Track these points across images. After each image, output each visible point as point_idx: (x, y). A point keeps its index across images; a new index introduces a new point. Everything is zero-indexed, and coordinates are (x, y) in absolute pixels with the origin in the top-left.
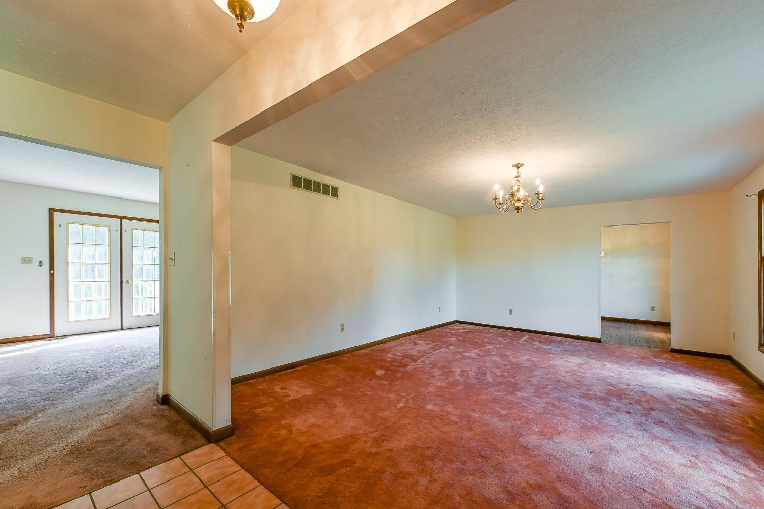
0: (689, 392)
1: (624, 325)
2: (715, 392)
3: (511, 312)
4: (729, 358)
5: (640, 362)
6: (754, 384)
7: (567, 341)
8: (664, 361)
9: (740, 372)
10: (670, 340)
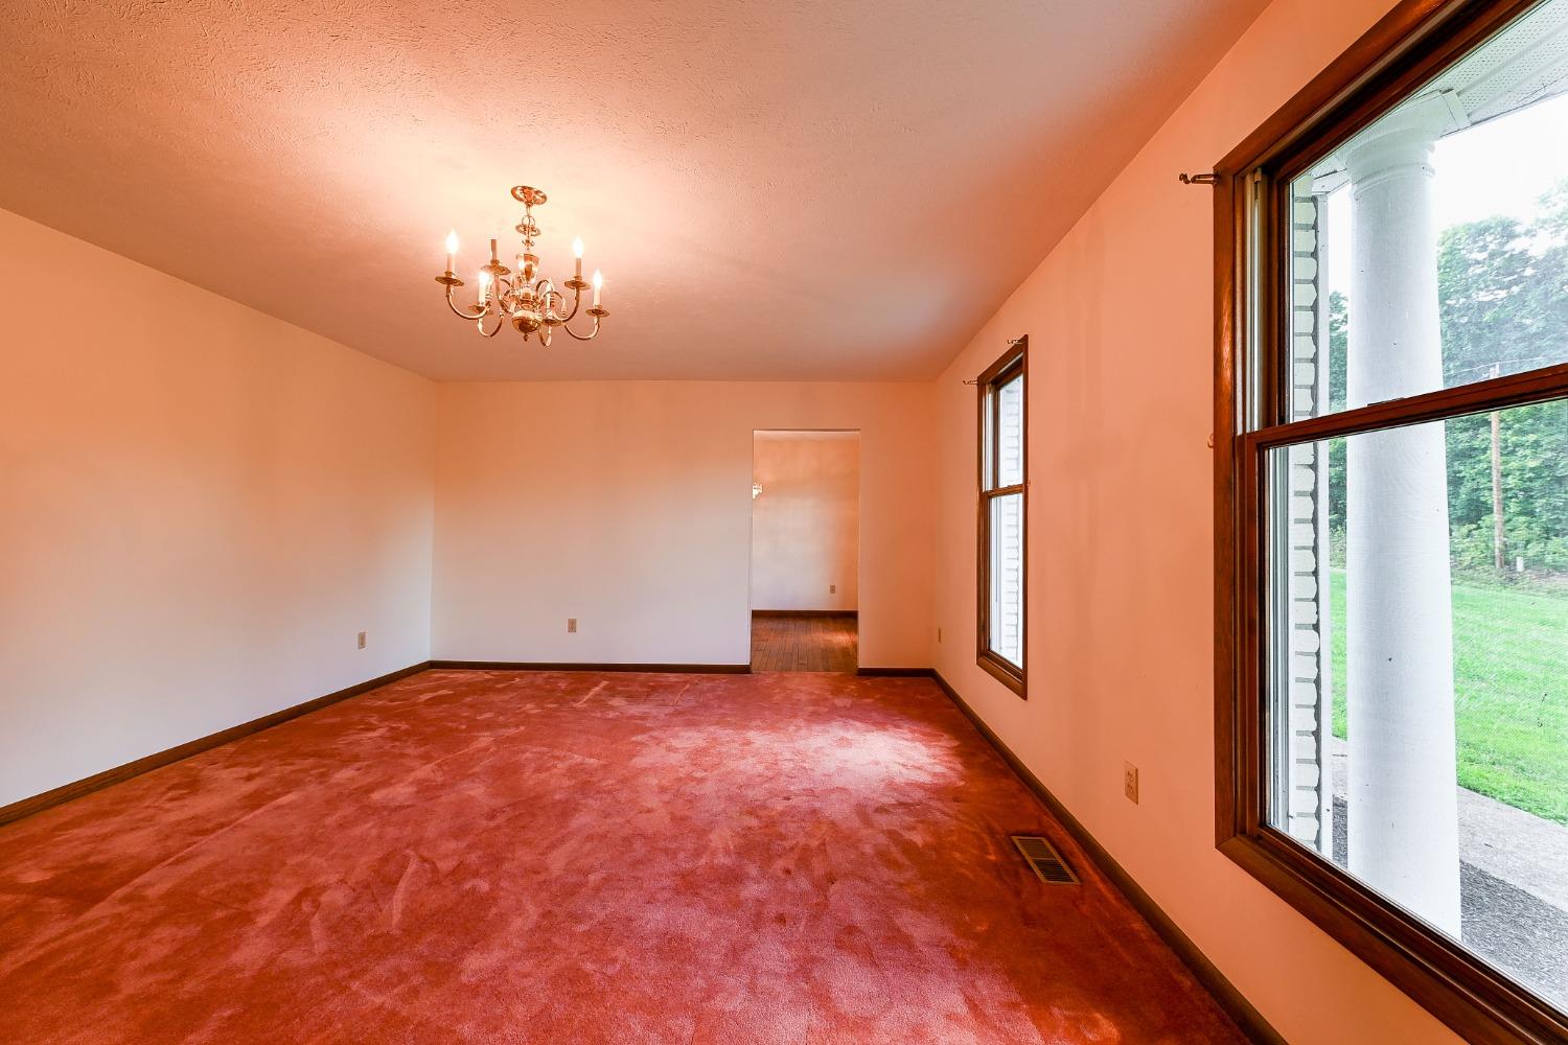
0: (891, 785)
1: (791, 624)
2: (930, 768)
3: (572, 626)
4: (930, 674)
5: (813, 713)
6: (972, 727)
7: (686, 682)
8: (848, 702)
9: (950, 702)
10: (855, 646)
